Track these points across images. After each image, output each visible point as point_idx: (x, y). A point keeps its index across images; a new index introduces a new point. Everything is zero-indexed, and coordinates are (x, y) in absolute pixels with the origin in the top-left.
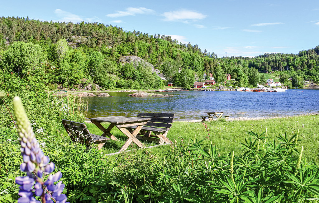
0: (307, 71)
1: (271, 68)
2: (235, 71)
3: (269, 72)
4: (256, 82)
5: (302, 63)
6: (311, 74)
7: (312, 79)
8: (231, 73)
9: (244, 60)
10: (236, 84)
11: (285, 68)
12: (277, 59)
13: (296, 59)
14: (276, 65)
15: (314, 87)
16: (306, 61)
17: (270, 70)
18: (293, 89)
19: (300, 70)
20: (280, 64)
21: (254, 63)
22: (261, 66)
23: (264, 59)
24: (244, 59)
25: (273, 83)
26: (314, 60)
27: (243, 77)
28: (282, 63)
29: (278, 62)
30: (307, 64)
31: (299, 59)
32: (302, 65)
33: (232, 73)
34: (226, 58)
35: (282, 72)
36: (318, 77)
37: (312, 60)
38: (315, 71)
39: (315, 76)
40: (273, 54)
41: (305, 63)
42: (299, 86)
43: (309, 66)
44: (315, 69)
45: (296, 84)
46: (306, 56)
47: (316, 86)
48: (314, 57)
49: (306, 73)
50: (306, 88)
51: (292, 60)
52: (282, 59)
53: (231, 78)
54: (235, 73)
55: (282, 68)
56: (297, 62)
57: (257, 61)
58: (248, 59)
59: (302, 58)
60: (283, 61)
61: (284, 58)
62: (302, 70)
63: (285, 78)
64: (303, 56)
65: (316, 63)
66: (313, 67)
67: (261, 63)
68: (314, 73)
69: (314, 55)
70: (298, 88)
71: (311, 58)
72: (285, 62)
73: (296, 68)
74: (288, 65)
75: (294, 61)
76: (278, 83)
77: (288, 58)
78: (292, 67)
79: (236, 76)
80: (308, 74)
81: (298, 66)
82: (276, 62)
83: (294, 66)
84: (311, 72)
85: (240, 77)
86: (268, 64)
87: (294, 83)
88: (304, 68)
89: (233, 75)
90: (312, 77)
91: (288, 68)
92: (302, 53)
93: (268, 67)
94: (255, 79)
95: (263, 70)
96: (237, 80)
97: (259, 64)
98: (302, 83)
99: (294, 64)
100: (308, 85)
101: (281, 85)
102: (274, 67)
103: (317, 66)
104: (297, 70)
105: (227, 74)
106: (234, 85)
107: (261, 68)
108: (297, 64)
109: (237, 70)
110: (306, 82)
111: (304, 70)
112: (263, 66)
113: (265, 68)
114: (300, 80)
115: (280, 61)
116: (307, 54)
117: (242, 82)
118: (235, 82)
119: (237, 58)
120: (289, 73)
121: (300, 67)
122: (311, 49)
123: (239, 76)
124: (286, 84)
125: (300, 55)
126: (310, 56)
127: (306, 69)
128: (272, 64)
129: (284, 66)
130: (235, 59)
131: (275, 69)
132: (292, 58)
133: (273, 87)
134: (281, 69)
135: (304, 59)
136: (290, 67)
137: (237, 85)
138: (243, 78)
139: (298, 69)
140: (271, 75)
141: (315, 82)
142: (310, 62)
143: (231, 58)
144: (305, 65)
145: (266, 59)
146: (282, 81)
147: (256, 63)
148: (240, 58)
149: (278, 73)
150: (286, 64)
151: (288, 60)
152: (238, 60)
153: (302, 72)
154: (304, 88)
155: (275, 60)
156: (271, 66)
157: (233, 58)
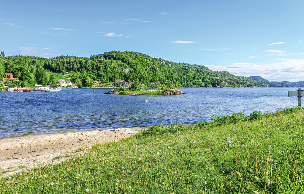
0: (97, 72)
1: (65, 69)
2: (19, 69)
3: (63, 73)
4: (44, 82)
5: (92, 65)
6: (100, 76)
7: (101, 79)
8: (13, 71)
9: (39, 61)
10: (19, 83)
11: (78, 70)
12: (71, 61)
13: (88, 62)
14: (70, 66)
15: (101, 86)
16: (96, 64)
17: (64, 71)
18: (83, 88)
19: (91, 72)
20: (73, 66)
21: (49, 63)
22: (56, 67)
23: (59, 60)
24: (40, 59)
25: (64, 83)
26: (102, 64)
27: (29, 76)
28: (75, 65)
29: (72, 64)
30: (96, 67)
31: (90, 62)
32: (93, 67)
33: (15, 72)
34: (20, 57)
35: (75, 73)
36: (105, 78)
37: (101, 64)
38: (103, 73)
39: (103, 77)
40: (69, 57)
41: (95, 66)
42: (89, 86)
43: (98, 69)
44: (103, 72)
45: (86, 84)
46: (96, 60)
47: (102, 85)
48: (102, 61)
49: (96, 74)
50: (95, 87)
51: (84, 63)
52: (75, 61)
53: (14, 77)
54: (19, 72)
55: (76, 69)
56: (89, 64)
57: (52, 62)
58: (44, 60)
59: (93, 61)
60: (77, 63)
61: (77, 60)
62: (92, 72)
63: (76, 79)
64: (93, 59)
65: (104, 66)
66: (101, 70)
67: (56, 64)
68: (102, 75)
69: (102, 60)
70: (87, 87)
71: (100, 62)
72: (78, 64)
73: (88, 70)
74: (81, 67)
75: (86, 64)
76: (69, 83)
77: (81, 60)
78: (84, 69)
79: (20, 75)
80: (98, 75)
81: (89, 69)
82: (70, 63)
83: (86, 68)
84: (100, 73)
85: (25, 76)
86: (62, 65)
87: (84, 83)
88: (94, 70)
89: (16, 74)
90: (101, 78)
91: (80, 70)
92: (93, 57)
93: (62, 68)
94: (43, 79)
95: (57, 70)
96: (21, 79)
97: (54, 65)
98: (91, 83)
99: (86, 66)
100: (97, 85)
101: (72, 85)
102: (68, 68)
103: (105, 69)
104: (88, 71)
105: (9, 72)
106: (17, 84)
107: (56, 68)
108: (88, 66)
109: (22, 69)
110: (96, 83)
111: (94, 72)
112: (57, 67)
113: (60, 69)
114: (89, 80)
115: (74, 63)
116: (97, 58)
117: (25, 82)
118: (18, 80)
119: (32, 57)
120: (82, 74)
121: (90, 69)
122: (101, 54)
123: (23, 75)
124: (77, 84)
125: (91, 59)
126: (99, 60)
127: (96, 71)
128: (66, 65)
129: (77, 67)
130: (30, 59)
131: (69, 70)
132: (85, 61)
133: (64, 87)
134: (74, 70)
135: (95, 63)
136: (83, 69)
137: (20, 85)
138: (28, 78)
139: (90, 71)
140: (65, 75)
141: (103, 83)
142: (99, 65)
143: (25, 58)
144: (95, 67)
145: (61, 60)
146: (73, 81)
147: (51, 64)
148: (36, 58)
149: (71, 73)
150: (79, 66)
151: (80, 63)
152: (32, 60)
153: (93, 73)
154: (93, 87)
155: (69, 62)
156: (65, 67)
157: (27, 57)
